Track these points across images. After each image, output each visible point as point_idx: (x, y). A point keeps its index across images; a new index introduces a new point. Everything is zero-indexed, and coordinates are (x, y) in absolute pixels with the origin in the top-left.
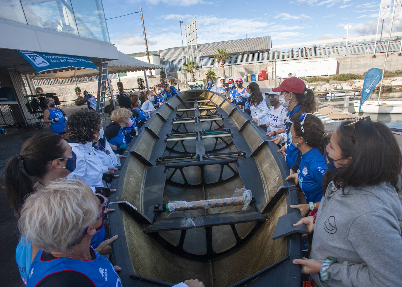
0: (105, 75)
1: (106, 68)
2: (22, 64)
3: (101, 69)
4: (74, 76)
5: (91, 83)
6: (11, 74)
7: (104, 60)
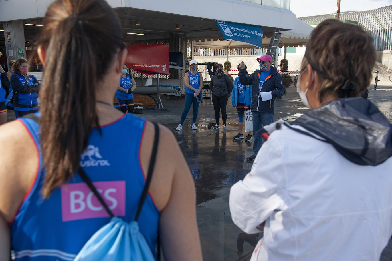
0: (276, 47)
1: (279, 39)
2: (196, 30)
3: (272, 39)
4: (228, 47)
5: (244, 58)
6: (180, 39)
7: (278, 29)
